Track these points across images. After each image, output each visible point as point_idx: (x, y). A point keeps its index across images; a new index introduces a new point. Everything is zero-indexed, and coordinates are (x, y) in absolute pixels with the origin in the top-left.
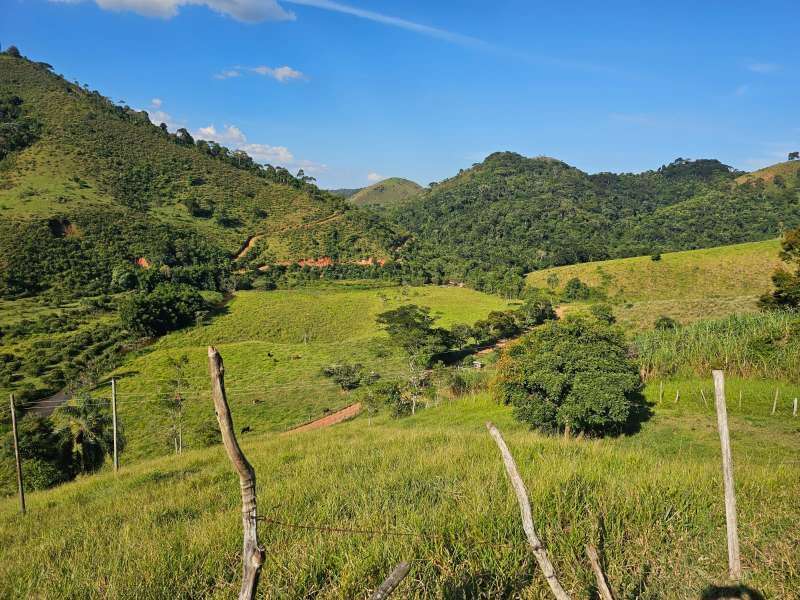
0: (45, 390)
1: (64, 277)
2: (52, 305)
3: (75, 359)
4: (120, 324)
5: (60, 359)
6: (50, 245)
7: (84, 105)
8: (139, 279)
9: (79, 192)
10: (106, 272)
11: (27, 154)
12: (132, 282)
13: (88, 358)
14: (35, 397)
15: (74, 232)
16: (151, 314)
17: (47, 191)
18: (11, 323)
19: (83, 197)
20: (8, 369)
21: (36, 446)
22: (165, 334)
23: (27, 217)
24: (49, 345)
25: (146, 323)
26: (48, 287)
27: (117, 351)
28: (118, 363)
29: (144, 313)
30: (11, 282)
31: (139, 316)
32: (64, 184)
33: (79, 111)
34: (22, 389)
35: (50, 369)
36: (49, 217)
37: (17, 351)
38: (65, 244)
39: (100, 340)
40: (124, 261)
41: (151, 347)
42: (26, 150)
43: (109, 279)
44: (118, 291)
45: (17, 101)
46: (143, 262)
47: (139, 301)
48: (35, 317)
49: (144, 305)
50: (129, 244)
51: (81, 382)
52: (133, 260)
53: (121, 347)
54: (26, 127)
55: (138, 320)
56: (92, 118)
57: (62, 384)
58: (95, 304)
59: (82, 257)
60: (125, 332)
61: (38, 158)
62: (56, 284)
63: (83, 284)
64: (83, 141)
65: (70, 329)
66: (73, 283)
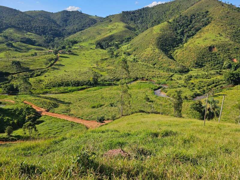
0: (200, 94)
1: (209, 63)
2: (205, 71)
3: (209, 87)
4: (223, 79)
5: (205, 86)
6: (208, 54)
7: (226, 9)
8: (232, 65)
9: (219, 38)
10: (222, 63)
11: (207, 27)
12: (230, 67)
13: (212, 88)
14: (197, 95)
15: (215, 50)
16: (234, 77)
17: (210, 38)
18: (194, 75)
19: (220, 39)
20: (192, 86)
21: (197, 108)
22: (238, 85)
23: (203, 46)
24: (202, 82)
25: (232, 80)
26: (205, 66)
27: (221, 87)
28: (220, 91)
29: (232, 77)
30: (196, 64)
31: (230, 77)
32: (215, 35)
33: (224, 11)
34: (194, 92)
35: (202, 88)
36: (209, 46)
37: (195, 82)
38: (212, 54)
39: (216, 83)
40: (229, 60)
41: (232, 88)
42: (207, 26)
43: (223, 65)
44: (224, 69)
45: (208, 12)
46: (235, 60)
47: (231, 73)
48: (200, 74)
49: (233, 74)
50: (231, 54)
51: (209, 94)
52: (231, 59)
53: (222, 86)
54: (208, 19)
55: (230, 79)
56: (228, 13)
57: (204, 93)
58: (217, 72)
59: (216, 58)
60: (224, 82)
61: (210, 29)
62: (207, 65)
63: (214, 66)
64: (224, 21)
65: (209, 78)
66: (212, 65)
